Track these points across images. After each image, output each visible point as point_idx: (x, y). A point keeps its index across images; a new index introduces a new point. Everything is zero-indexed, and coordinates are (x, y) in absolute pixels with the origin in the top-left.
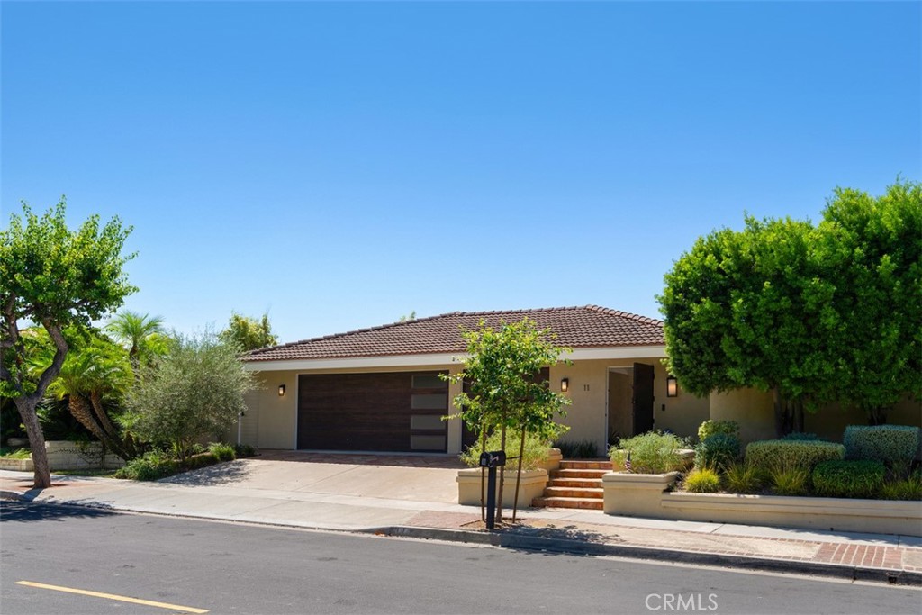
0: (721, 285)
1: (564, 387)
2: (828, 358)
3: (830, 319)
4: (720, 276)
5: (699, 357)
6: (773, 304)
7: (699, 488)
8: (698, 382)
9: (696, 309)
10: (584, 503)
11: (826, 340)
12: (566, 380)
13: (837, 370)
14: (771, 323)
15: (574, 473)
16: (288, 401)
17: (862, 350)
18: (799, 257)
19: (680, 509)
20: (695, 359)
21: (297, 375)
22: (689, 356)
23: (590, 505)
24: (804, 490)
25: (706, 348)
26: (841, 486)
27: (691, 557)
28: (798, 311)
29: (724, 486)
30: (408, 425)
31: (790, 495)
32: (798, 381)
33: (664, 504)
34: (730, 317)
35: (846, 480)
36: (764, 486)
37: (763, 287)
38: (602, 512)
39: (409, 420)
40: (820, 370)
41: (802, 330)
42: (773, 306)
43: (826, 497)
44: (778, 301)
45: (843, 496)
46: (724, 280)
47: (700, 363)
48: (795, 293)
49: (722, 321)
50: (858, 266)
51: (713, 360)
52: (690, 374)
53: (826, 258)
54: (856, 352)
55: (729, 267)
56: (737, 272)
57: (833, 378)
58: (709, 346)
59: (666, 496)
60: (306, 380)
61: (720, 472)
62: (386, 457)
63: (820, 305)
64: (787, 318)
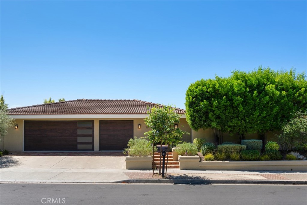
0: (208, 96)
1: (139, 127)
2: (239, 120)
3: (241, 109)
4: (208, 94)
5: (200, 119)
6: (225, 103)
7: (209, 159)
8: (199, 126)
9: (201, 103)
10: (170, 166)
11: (238, 115)
12: (139, 125)
13: (241, 124)
14: (224, 109)
15: (156, 156)
16: (20, 131)
17: (248, 118)
18: (232, 90)
19: (205, 167)
20: (199, 119)
21: (24, 121)
22: (198, 118)
23: (176, 167)
24: (240, 159)
25: (203, 116)
26: (251, 157)
27: (238, 182)
28: (231, 106)
29: (216, 159)
30: (77, 140)
31: (237, 161)
32: (229, 127)
33: (200, 165)
34: (212, 107)
35: (252, 156)
36: (228, 158)
37: (223, 98)
38: (179, 169)
39: (77, 139)
40: (237, 123)
41: (232, 112)
42: (225, 104)
43: (246, 161)
44: (226, 102)
45: (250, 160)
46: (209, 95)
47: (201, 120)
48: (231, 100)
49: (210, 108)
50: (248, 94)
51: (205, 120)
52: (197, 124)
53: (238, 91)
54: (247, 118)
55: (210, 91)
56: (213, 93)
57: (239, 126)
58: (204, 115)
59: (200, 163)
60: (27, 123)
61: (214, 154)
62: (72, 153)
63: (238, 105)
64: (229, 108)
